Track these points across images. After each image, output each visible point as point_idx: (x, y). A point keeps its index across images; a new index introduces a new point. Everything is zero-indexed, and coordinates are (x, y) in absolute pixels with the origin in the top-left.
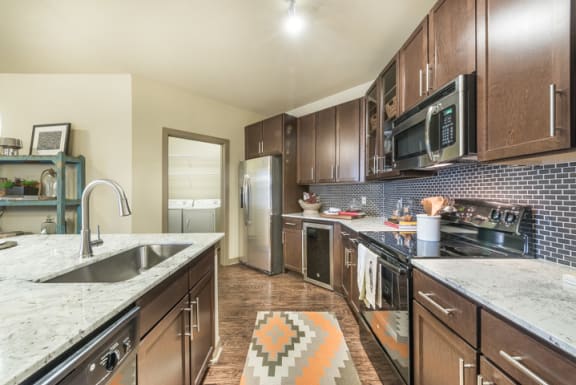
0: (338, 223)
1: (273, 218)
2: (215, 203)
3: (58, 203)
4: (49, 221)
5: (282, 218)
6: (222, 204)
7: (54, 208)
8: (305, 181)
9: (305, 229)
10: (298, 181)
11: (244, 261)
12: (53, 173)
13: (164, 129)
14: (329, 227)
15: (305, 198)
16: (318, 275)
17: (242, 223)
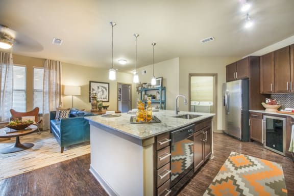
0: (289, 117)
1: (243, 112)
2: (210, 103)
3: (160, 101)
4: (157, 107)
5: (249, 112)
6: (214, 104)
7: (159, 103)
8: (266, 92)
9: (265, 119)
10: (261, 92)
11: (225, 132)
12: (158, 92)
13: (189, 74)
14: (283, 119)
15: (267, 101)
16: (274, 146)
17: (224, 113)
